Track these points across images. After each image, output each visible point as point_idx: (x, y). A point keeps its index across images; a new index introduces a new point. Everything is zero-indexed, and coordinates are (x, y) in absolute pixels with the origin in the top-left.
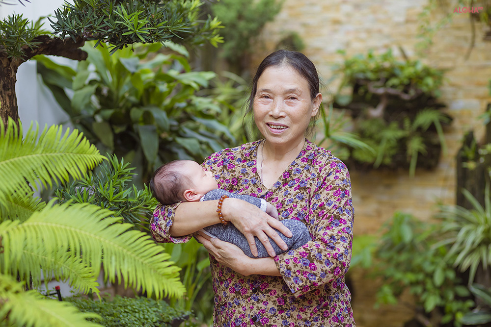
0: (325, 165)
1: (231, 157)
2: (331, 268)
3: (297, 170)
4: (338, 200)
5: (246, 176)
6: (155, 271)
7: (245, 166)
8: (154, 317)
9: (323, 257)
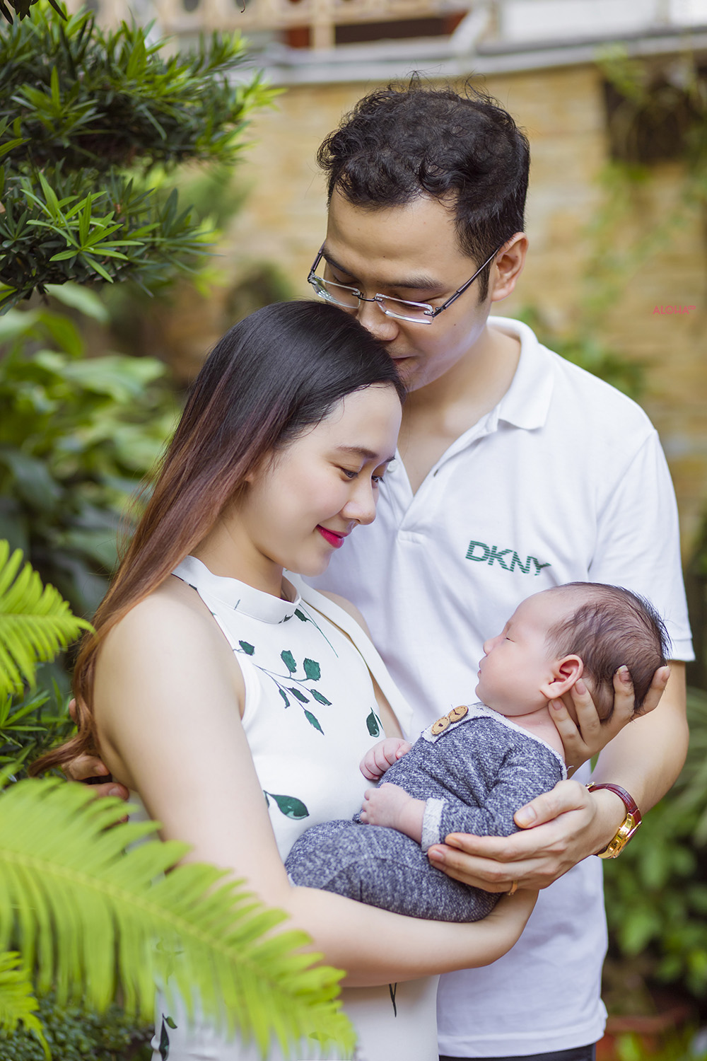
6: (273, 984)
8: (82, 1037)
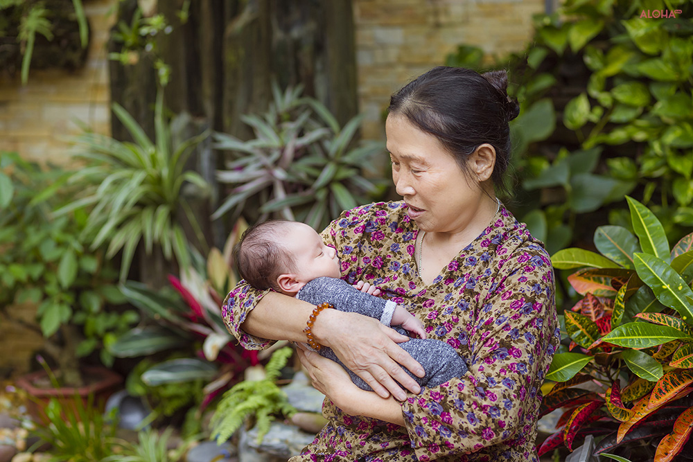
0: (512, 257)
1: (382, 220)
2: (475, 427)
3: (471, 260)
4: (515, 317)
5: (398, 256)
7: (400, 239)
9: (465, 407)
